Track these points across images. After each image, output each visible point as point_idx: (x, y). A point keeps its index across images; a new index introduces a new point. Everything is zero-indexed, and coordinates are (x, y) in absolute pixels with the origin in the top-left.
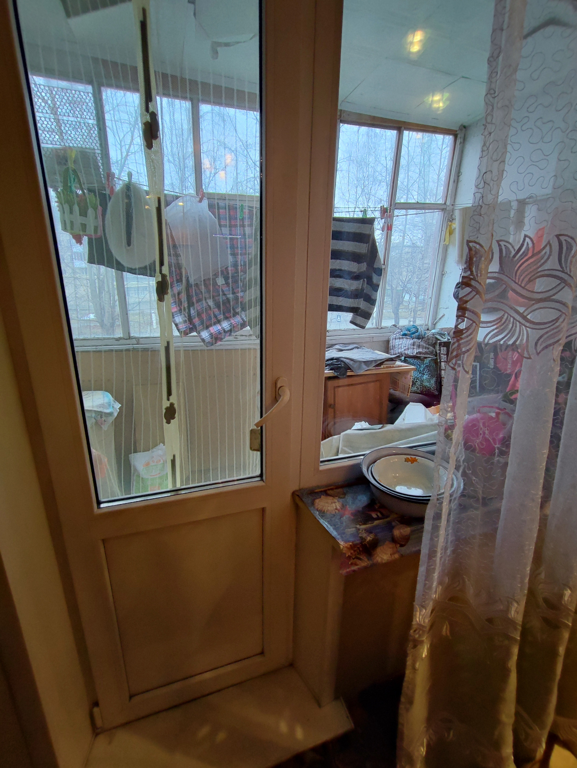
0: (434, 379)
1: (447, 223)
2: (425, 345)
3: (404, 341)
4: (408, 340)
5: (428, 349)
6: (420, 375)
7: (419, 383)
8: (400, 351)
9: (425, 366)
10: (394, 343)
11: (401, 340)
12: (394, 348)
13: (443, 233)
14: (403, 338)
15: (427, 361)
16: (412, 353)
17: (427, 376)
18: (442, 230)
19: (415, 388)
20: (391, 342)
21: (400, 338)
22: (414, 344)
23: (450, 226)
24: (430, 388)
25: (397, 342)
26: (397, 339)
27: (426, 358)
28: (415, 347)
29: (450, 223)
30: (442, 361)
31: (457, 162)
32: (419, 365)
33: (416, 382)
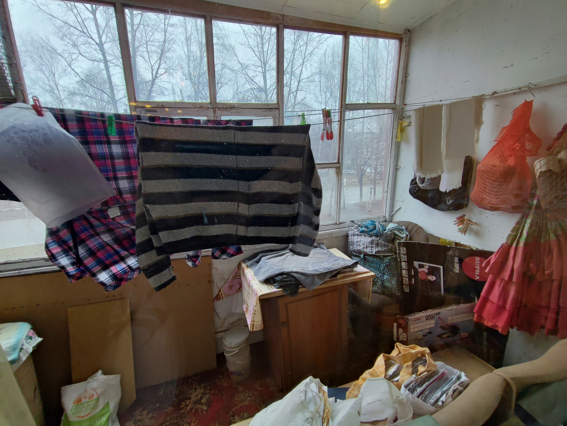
0: (395, 279)
1: (398, 120)
2: (383, 243)
3: (362, 239)
4: (367, 237)
5: (387, 246)
6: (380, 275)
7: (379, 283)
8: (359, 248)
9: (385, 265)
10: (352, 239)
11: (360, 237)
12: (353, 245)
13: (395, 131)
14: (361, 235)
15: (386, 260)
16: (371, 252)
17: (388, 276)
18: (393, 128)
19: (376, 288)
20: (350, 238)
21: (358, 235)
22: (372, 242)
23: (401, 124)
24: (392, 289)
25: (356, 239)
26: (356, 235)
27: (386, 256)
28: (374, 246)
29: (400, 122)
30: (402, 260)
31: (404, 64)
32: (379, 264)
33: (377, 281)
